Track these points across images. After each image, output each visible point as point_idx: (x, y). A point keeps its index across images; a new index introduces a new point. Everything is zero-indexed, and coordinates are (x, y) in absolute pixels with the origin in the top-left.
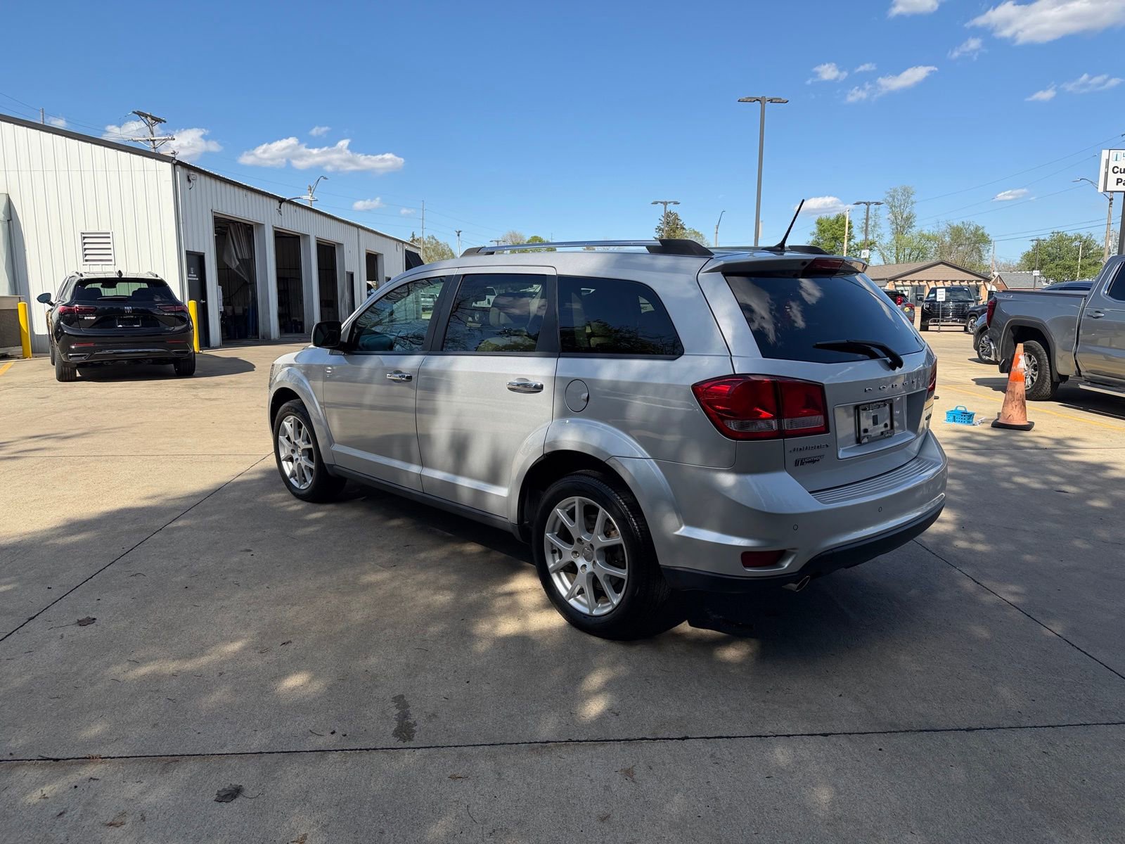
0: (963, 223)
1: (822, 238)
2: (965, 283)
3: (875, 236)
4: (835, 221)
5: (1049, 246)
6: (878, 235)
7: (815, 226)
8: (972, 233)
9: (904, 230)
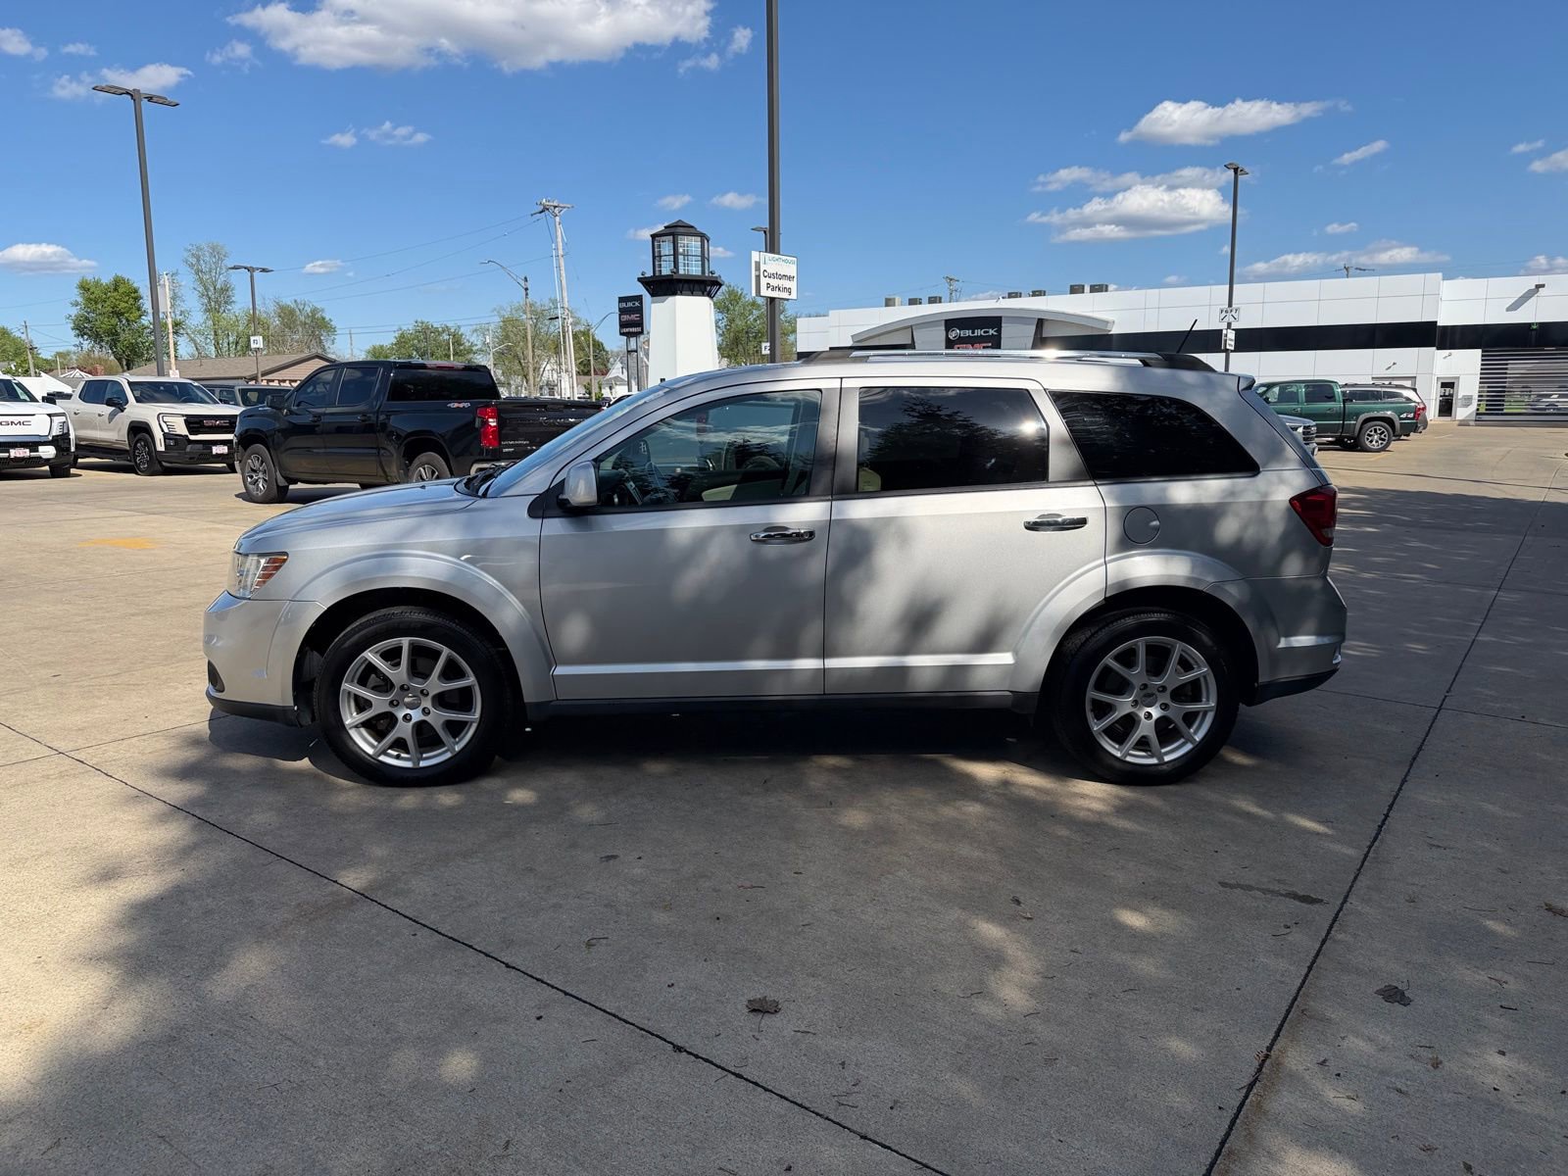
0: (295, 301)
1: (94, 311)
2: (287, 384)
3: (178, 313)
4: (113, 287)
5: (413, 339)
6: (182, 313)
7: (77, 291)
8: (309, 316)
9: (220, 307)
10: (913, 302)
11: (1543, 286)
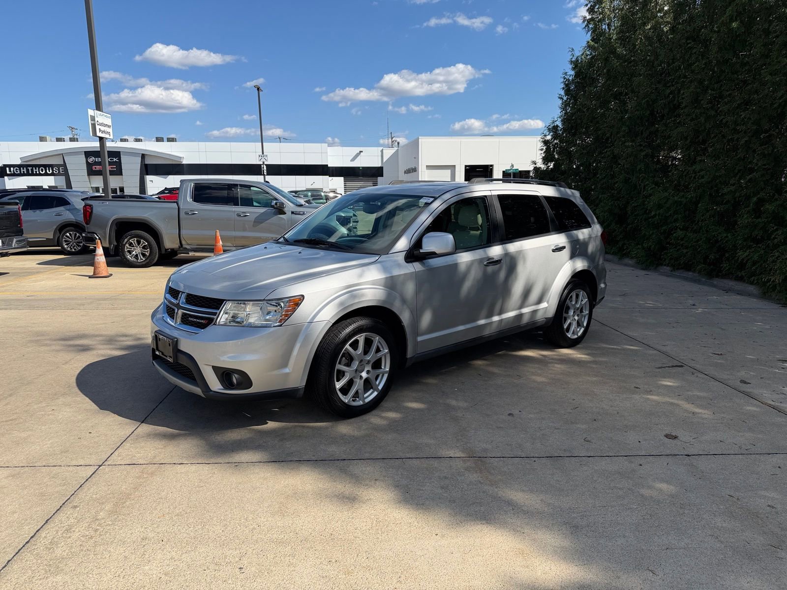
10: (59, 140)
11: (362, 152)
